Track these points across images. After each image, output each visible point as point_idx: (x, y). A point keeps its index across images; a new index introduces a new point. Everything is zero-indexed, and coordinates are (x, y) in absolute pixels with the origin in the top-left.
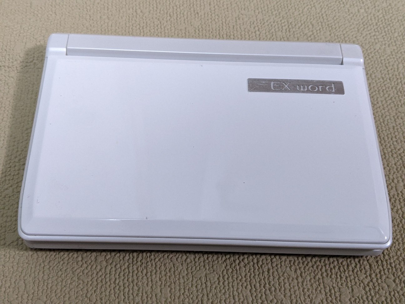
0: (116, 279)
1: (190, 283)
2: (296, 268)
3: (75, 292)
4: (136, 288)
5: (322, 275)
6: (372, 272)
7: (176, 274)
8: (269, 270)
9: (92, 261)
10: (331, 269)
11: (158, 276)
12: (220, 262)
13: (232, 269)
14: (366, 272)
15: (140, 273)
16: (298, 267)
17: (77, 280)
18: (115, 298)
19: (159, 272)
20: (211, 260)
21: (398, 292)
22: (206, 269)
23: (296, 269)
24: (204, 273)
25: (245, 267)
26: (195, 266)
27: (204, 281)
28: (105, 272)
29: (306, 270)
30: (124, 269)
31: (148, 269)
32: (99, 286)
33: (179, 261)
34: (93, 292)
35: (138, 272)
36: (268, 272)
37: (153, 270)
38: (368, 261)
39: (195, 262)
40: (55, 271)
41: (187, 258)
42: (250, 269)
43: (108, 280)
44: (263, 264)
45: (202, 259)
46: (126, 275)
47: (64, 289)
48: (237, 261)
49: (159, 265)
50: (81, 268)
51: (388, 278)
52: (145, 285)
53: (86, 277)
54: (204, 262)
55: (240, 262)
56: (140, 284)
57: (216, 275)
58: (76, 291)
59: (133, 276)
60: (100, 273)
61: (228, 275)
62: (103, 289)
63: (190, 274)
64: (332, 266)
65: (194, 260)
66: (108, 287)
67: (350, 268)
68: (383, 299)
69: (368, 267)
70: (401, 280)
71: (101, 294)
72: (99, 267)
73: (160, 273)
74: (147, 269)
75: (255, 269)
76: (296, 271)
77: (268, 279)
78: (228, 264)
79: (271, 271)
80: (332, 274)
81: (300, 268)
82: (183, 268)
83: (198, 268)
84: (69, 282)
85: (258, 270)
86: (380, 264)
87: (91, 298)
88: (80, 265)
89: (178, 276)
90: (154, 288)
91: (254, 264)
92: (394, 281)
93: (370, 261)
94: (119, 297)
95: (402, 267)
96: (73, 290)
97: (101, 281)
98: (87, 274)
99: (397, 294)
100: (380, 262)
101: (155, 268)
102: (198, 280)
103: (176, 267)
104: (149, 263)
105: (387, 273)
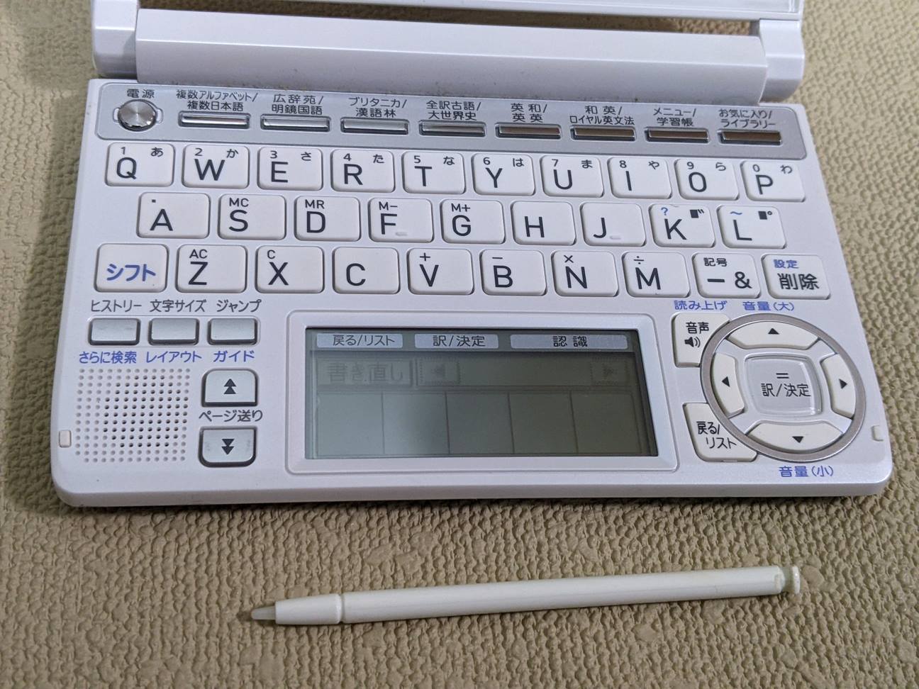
0: (177, 569)
1: (357, 578)
2: (602, 542)
3: (77, 598)
4: (226, 588)
5: (660, 558)
6: (775, 552)
7: (324, 557)
8: (540, 545)
9: (120, 528)
10: (682, 544)
11: (280, 560)
12: (428, 530)
13: (456, 544)
14: (760, 550)
15: (237, 554)
16: (605, 541)
17: (82, 571)
18: (175, 613)
19: (282, 552)
20: (408, 524)
21: (831, 596)
22: (394, 545)
23: (602, 545)
24: (391, 553)
25: (485, 539)
26: (369, 537)
27: (389, 572)
28: (152, 552)
29: (624, 547)
30: (197, 545)
31: (257, 545)
32: (137, 585)
33: (331, 527)
34: (123, 598)
35: (232, 552)
36: (539, 551)
37: (269, 548)
38: (764, 526)
39: (370, 529)
40: (27, 551)
41: (350, 521)
42: (497, 544)
43: (158, 571)
44: (527, 532)
45: (385, 522)
46: (203, 560)
47: (52, 591)
48: (468, 527)
49: (284, 535)
50: (93, 544)
51: (808, 564)
52: (249, 582)
53: (105, 563)
54: (390, 528)
55: (474, 528)
56: (237, 579)
57: (419, 558)
58: (80, 597)
59: (219, 561)
60: (140, 556)
61: (446, 559)
62: (147, 592)
63: (358, 556)
64: (683, 537)
65: (367, 524)
66: (159, 588)
67: (725, 543)
68: (799, 611)
69: (763, 541)
70: (837, 569)
71: (141, 603)
72: (137, 542)
73: (286, 555)
74: (253, 546)
75: (507, 544)
76: (601, 550)
77: (538, 567)
78: (446, 534)
79: (545, 548)
80: (683, 556)
81: (610, 542)
82: (339, 544)
83: (376, 543)
84: (63, 574)
85: (515, 546)
86: (790, 535)
87: (116, 613)
88: (91, 536)
89: (328, 561)
90: (269, 590)
91: (506, 531)
92: (823, 572)
93: (769, 528)
94: (186, 610)
95: (839, 541)
96: (73, 594)
97: (143, 575)
98: (107, 557)
99: (828, 601)
100: (791, 529)
101: (274, 542)
102: (375, 570)
103: (323, 541)
104: (259, 532)
105: (808, 554)
